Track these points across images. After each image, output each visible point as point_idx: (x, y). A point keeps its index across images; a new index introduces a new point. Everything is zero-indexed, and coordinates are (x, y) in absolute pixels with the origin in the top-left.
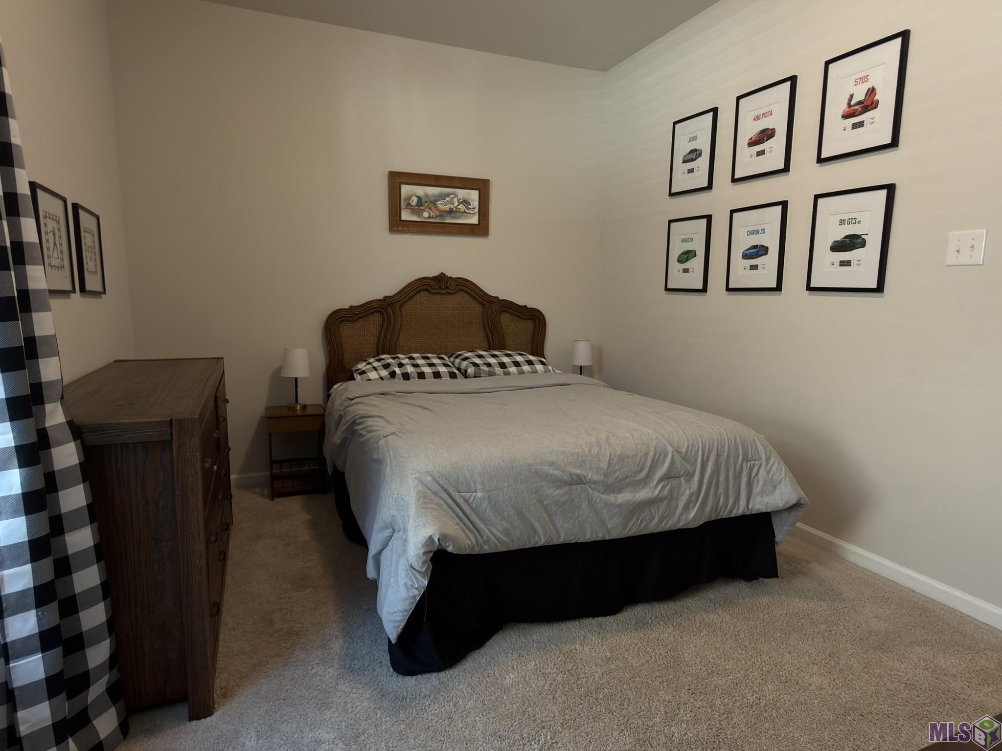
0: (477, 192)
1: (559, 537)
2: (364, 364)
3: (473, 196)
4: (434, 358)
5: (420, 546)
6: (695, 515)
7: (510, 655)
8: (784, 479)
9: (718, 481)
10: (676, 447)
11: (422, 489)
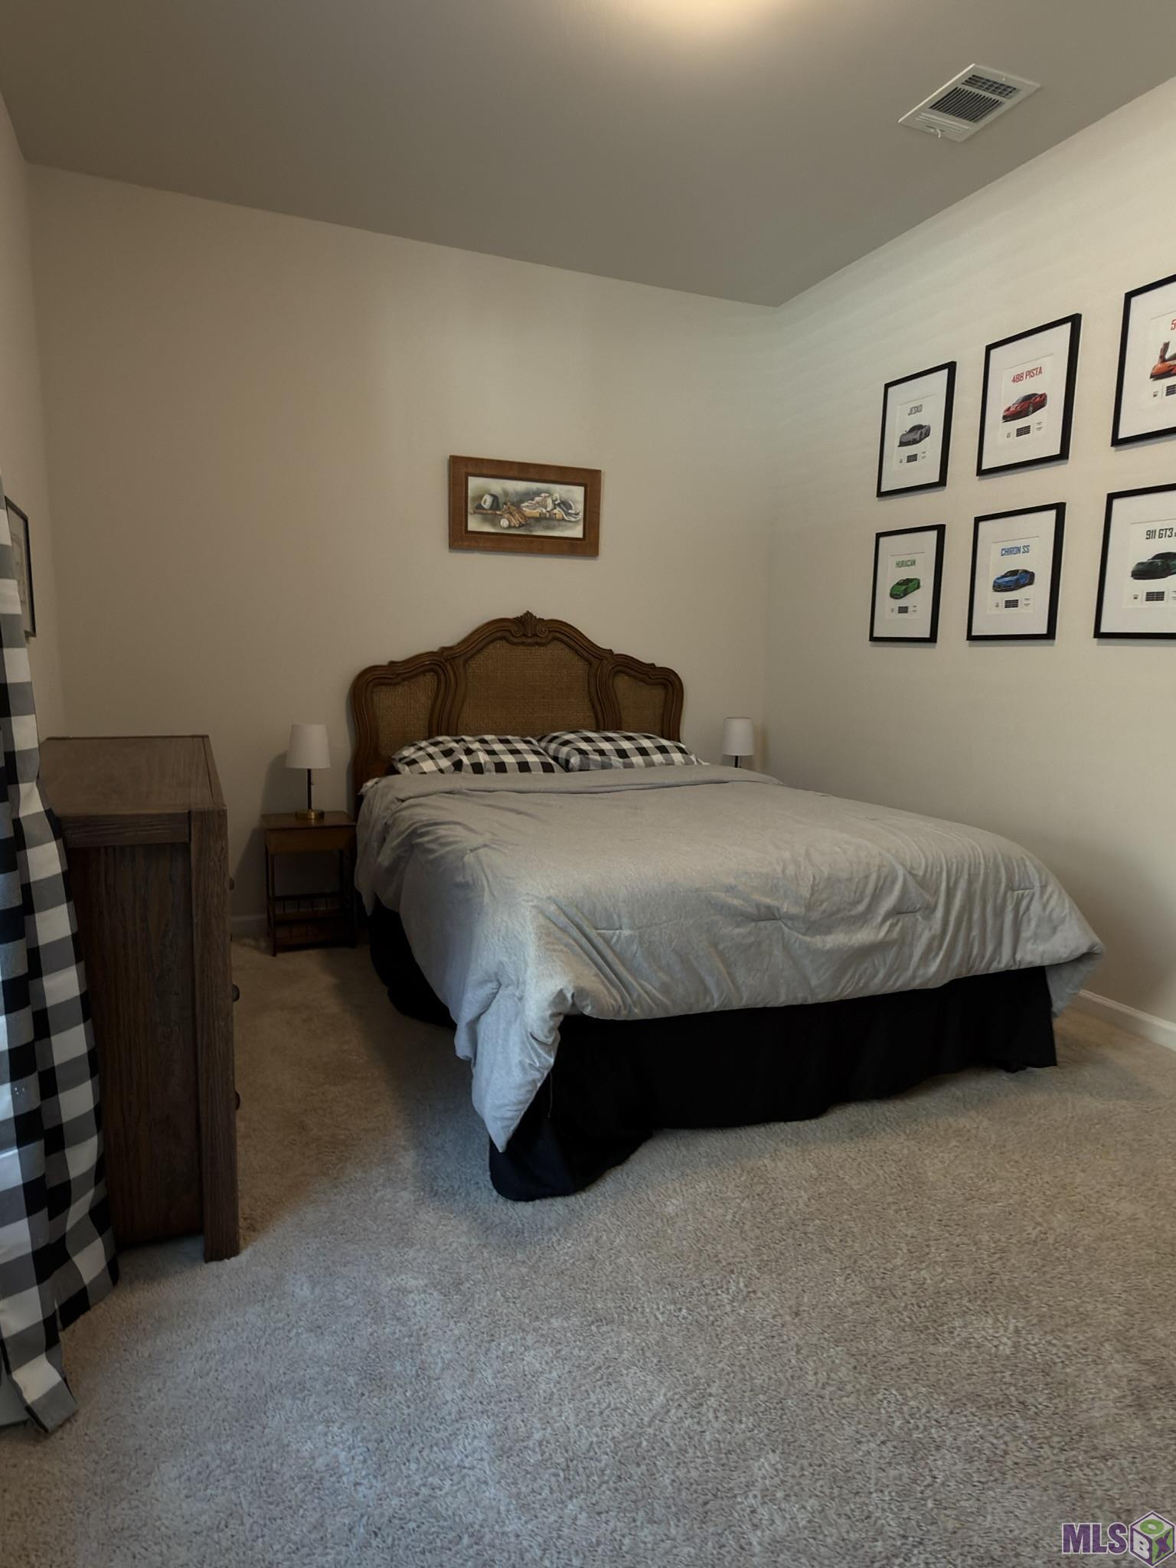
0: (582, 489)
1: (741, 999)
2: (412, 749)
3: (576, 494)
4: (517, 742)
5: (546, 1004)
6: (940, 966)
7: (667, 1174)
8: (1068, 917)
9: (970, 919)
10: (908, 868)
11: (543, 923)
